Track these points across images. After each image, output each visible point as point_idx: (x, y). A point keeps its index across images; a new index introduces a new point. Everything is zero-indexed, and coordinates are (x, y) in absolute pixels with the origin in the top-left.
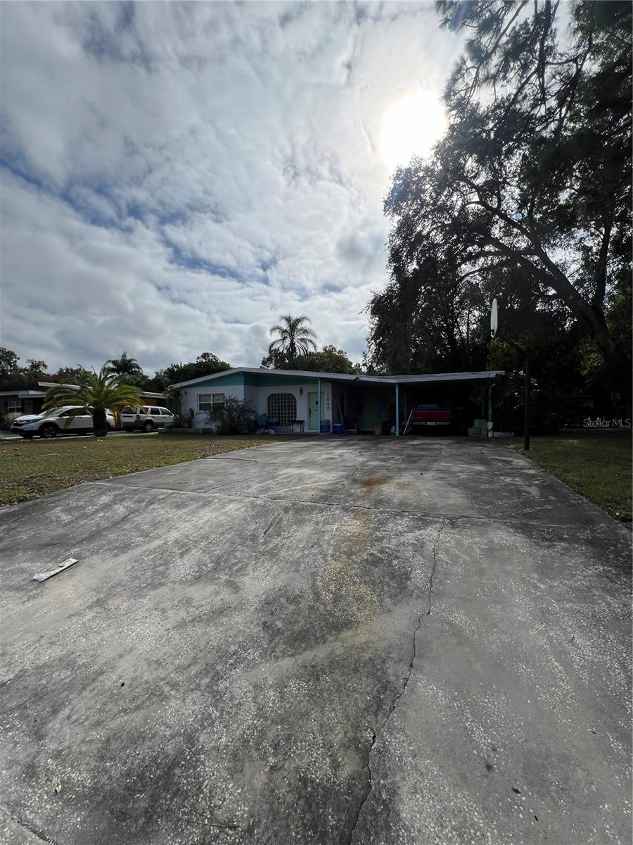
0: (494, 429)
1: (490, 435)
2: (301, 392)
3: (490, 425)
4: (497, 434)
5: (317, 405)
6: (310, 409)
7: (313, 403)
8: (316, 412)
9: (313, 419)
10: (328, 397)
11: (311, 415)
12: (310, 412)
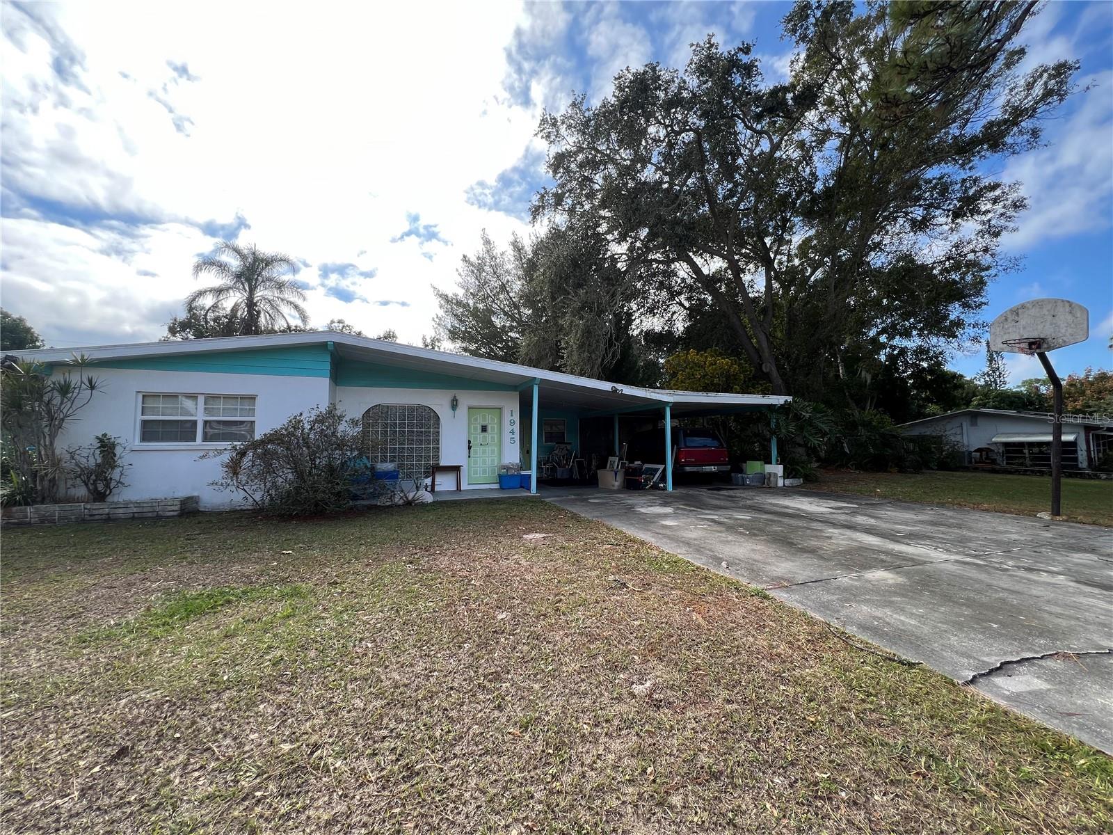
0: (787, 475)
1: (780, 483)
2: (454, 404)
3: (778, 469)
4: (788, 482)
5: (485, 434)
6: (469, 442)
7: (475, 429)
8: (482, 447)
9: (476, 462)
10: (512, 418)
11: (472, 454)
12: (470, 448)
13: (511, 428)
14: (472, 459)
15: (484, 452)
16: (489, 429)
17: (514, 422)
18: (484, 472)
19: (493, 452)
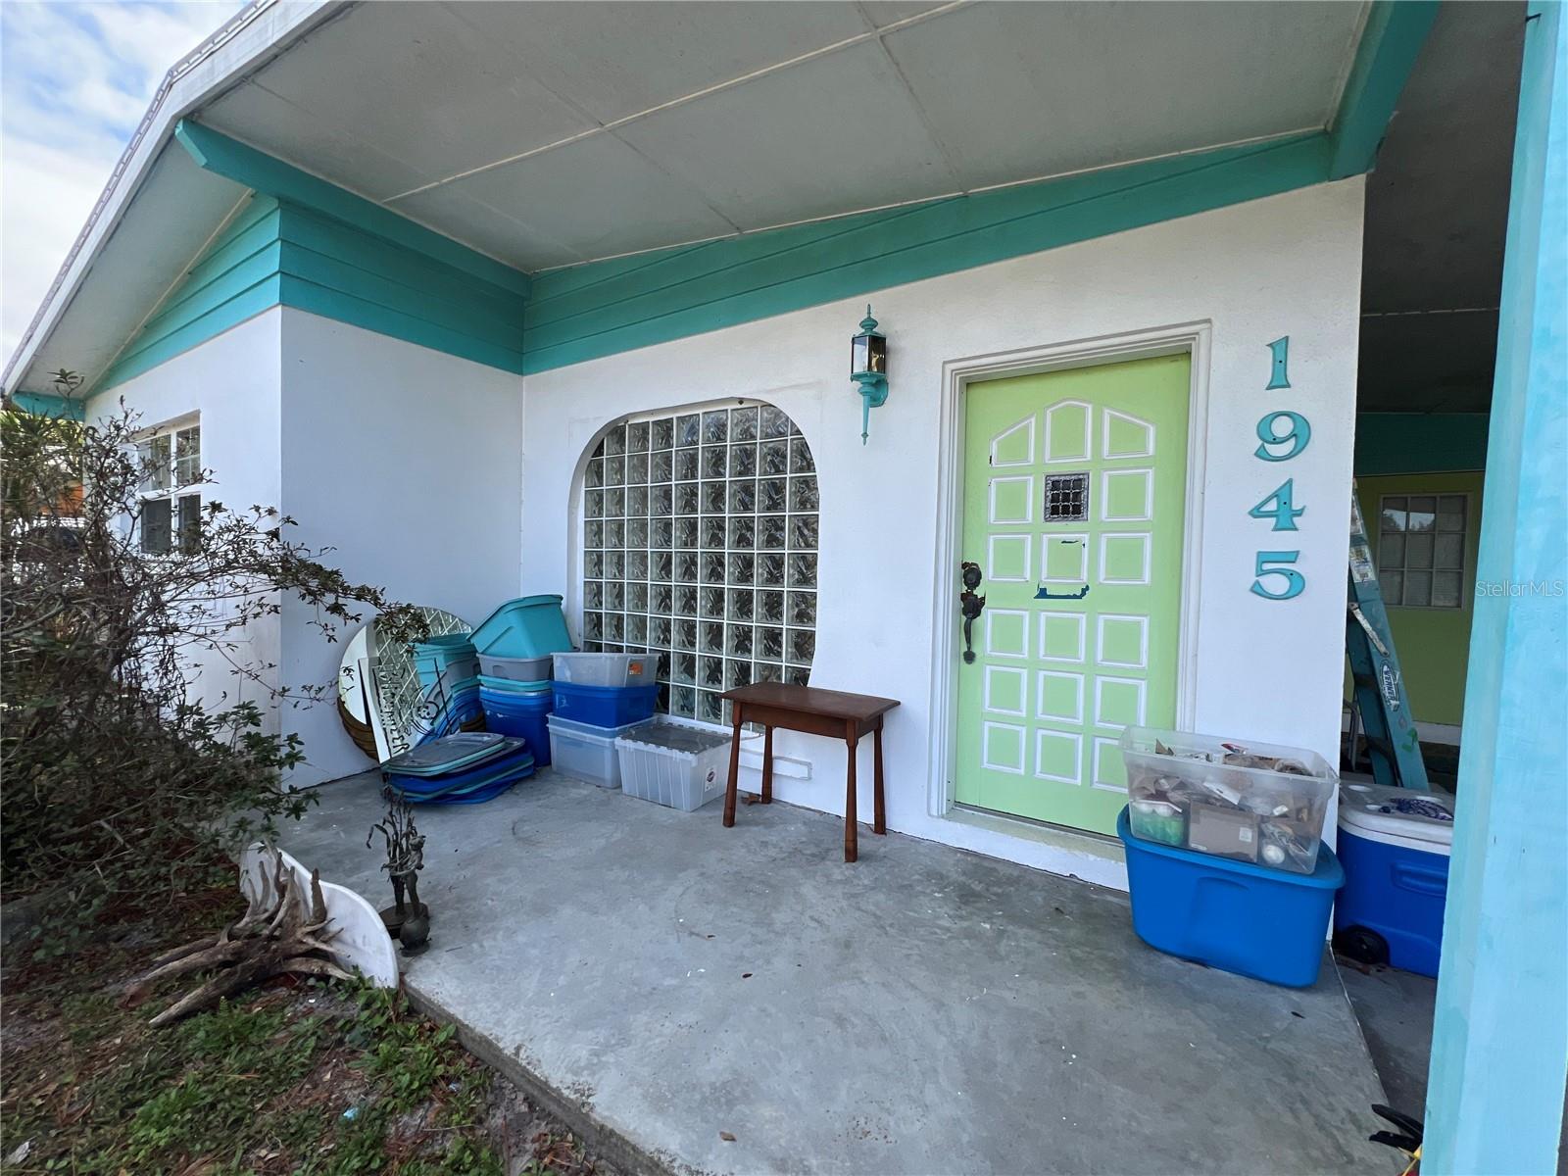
2: (874, 371)
5: (1066, 529)
6: (971, 575)
7: (1012, 501)
8: (1049, 608)
9: (1006, 691)
10: (1280, 400)
11: (984, 645)
12: (972, 607)
13: (1273, 476)
14: (985, 671)
15: (1062, 638)
16: (1099, 498)
17: (1301, 433)
18: (1059, 757)
19: (1122, 641)
